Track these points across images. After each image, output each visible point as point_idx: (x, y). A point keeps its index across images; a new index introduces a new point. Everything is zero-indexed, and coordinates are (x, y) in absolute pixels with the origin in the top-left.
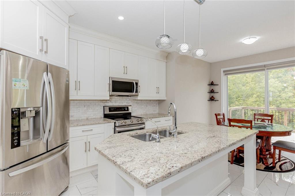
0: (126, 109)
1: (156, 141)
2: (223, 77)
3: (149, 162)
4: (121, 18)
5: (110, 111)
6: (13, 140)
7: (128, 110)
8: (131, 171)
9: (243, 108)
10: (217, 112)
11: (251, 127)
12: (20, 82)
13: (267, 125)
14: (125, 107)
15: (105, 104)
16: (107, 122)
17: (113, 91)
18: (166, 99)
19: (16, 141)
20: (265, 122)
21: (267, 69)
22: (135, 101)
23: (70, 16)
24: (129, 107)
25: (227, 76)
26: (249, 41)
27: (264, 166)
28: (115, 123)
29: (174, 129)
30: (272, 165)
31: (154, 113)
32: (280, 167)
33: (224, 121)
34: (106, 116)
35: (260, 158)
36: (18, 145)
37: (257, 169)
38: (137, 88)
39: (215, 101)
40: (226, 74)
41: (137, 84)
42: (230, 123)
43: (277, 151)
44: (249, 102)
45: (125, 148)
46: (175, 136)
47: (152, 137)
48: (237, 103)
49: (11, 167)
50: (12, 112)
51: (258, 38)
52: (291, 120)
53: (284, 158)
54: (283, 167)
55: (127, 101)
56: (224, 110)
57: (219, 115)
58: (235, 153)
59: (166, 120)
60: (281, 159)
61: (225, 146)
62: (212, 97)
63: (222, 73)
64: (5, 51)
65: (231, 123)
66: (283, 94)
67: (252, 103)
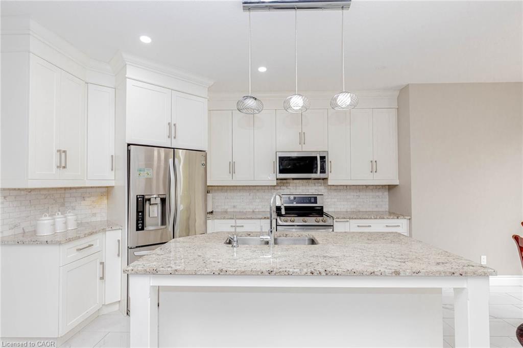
0: (313, 201)
6: (137, 224)
7: (316, 202)
12: (144, 171)
14: (311, 197)
17: (281, 173)
18: (398, 184)
19: (140, 225)
24: (318, 197)
31: (376, 209)
36: (143, 229)
38: (323, 165)
41: (323, 158)
49: (137, 247)
50: (137, 199)
55: (316, 188)
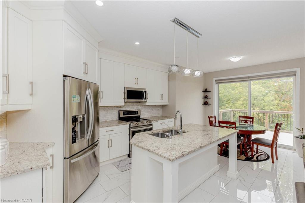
0: (136, 113)
1: (169, 138)
2: (215, 86)
3: (169, 149)
4: (137, 43)
5: (124, 115)
7: (138, 114)
8: (161, 154)
9: (232, 110)
10: (210, 115)
11: (235, 128)
12: (76, 97)
13: (248, 126)
14: (136, 111)
15: (120, 108)
16: (124, 124)
17: (127, 99)
18: (168, 104)
19: (74, 139)
20: (248, 123)
21: (250, 80)
22: (144, 106)
23: (99, 42)
24: (139, 111)
25: (218, 84)
26: (235, 59)
27: (245, 157)
28: (130, 124)
29: (180, 130)
30: (251, 156)
31: (158, 115)
32: (257, 158)
33: (216, 122)
34: (121, 119)
35: (242, 151)
36: (75, 141)
37: (238, 159)
38: (146, 95)
39: (209, 105)
40: (217, 83)
41: (145, 92)
42: (219, 124)
43: (255, 146)
44: (237, 105)
45: (151, 142)
46: (181, 134)
47: (167, 135)
48: (227, 105)
50: (72, 119)
51: (242, 57)
52: (273, 120)
53: (261, 151)
54: (259, 158)
55: (137, 106)
56: (215, 114)
57: (212, 117)
58: (224, 148)
59: (169, 122)
60: (258, 152)
61: (215, 140)
62: (206, 101)
63: (214, 82)
64: (68, 77)
65: (221, 124)
66: (266, 98)
67: (240, 106)
